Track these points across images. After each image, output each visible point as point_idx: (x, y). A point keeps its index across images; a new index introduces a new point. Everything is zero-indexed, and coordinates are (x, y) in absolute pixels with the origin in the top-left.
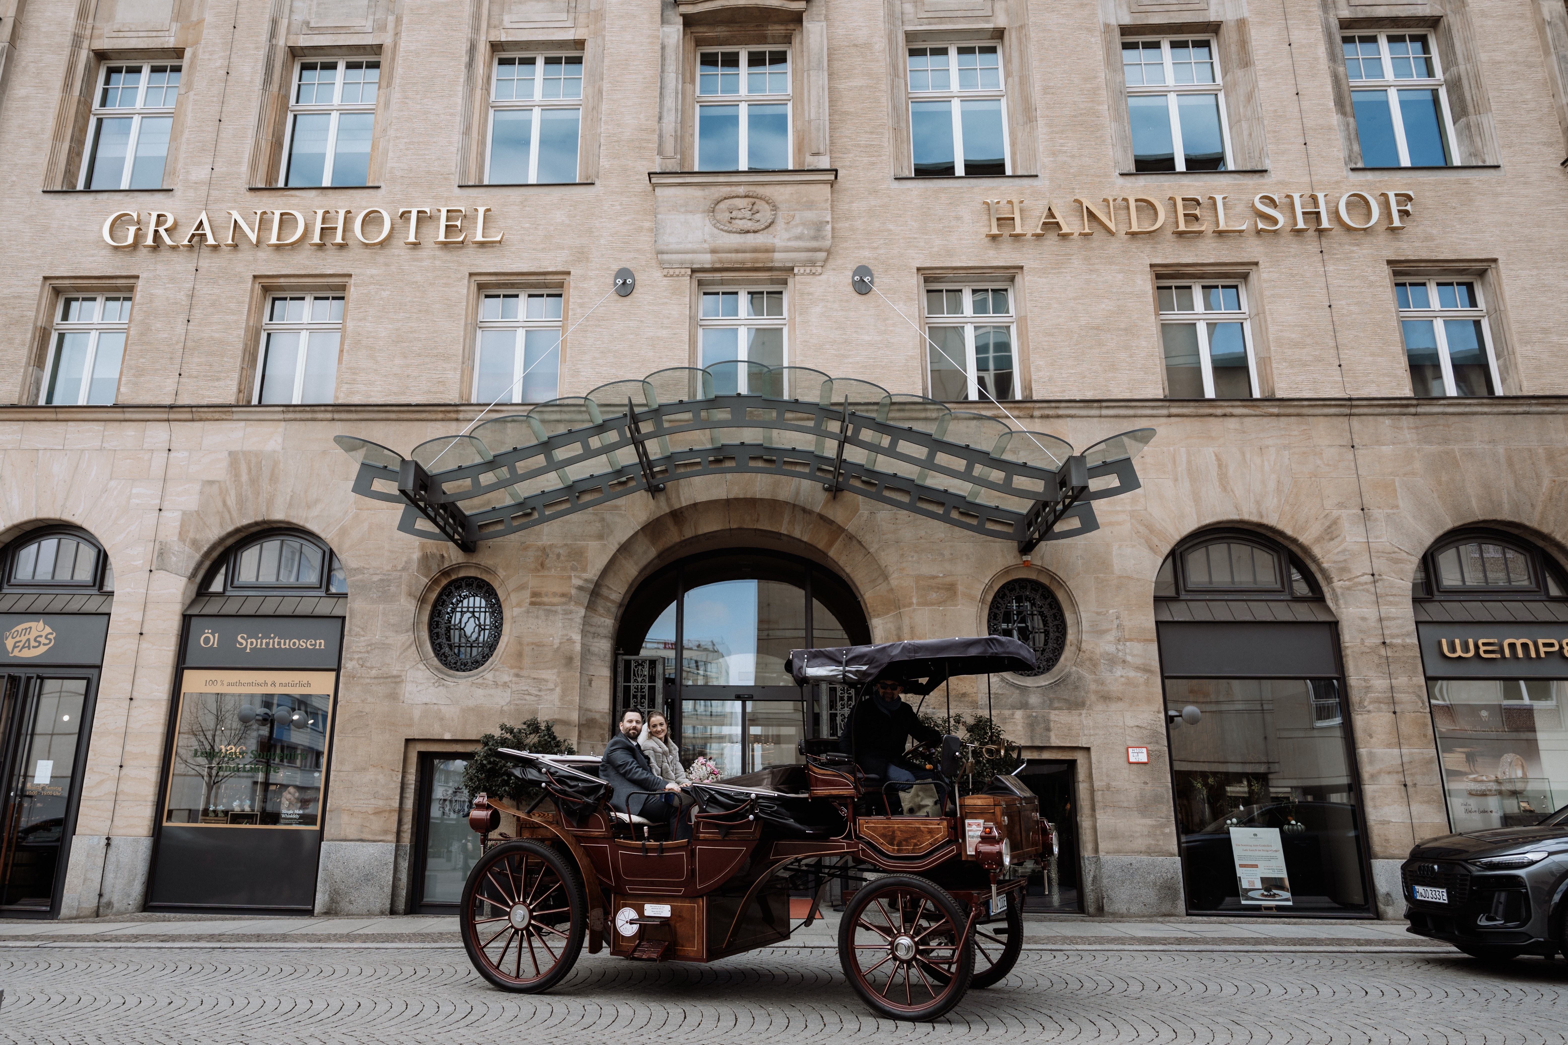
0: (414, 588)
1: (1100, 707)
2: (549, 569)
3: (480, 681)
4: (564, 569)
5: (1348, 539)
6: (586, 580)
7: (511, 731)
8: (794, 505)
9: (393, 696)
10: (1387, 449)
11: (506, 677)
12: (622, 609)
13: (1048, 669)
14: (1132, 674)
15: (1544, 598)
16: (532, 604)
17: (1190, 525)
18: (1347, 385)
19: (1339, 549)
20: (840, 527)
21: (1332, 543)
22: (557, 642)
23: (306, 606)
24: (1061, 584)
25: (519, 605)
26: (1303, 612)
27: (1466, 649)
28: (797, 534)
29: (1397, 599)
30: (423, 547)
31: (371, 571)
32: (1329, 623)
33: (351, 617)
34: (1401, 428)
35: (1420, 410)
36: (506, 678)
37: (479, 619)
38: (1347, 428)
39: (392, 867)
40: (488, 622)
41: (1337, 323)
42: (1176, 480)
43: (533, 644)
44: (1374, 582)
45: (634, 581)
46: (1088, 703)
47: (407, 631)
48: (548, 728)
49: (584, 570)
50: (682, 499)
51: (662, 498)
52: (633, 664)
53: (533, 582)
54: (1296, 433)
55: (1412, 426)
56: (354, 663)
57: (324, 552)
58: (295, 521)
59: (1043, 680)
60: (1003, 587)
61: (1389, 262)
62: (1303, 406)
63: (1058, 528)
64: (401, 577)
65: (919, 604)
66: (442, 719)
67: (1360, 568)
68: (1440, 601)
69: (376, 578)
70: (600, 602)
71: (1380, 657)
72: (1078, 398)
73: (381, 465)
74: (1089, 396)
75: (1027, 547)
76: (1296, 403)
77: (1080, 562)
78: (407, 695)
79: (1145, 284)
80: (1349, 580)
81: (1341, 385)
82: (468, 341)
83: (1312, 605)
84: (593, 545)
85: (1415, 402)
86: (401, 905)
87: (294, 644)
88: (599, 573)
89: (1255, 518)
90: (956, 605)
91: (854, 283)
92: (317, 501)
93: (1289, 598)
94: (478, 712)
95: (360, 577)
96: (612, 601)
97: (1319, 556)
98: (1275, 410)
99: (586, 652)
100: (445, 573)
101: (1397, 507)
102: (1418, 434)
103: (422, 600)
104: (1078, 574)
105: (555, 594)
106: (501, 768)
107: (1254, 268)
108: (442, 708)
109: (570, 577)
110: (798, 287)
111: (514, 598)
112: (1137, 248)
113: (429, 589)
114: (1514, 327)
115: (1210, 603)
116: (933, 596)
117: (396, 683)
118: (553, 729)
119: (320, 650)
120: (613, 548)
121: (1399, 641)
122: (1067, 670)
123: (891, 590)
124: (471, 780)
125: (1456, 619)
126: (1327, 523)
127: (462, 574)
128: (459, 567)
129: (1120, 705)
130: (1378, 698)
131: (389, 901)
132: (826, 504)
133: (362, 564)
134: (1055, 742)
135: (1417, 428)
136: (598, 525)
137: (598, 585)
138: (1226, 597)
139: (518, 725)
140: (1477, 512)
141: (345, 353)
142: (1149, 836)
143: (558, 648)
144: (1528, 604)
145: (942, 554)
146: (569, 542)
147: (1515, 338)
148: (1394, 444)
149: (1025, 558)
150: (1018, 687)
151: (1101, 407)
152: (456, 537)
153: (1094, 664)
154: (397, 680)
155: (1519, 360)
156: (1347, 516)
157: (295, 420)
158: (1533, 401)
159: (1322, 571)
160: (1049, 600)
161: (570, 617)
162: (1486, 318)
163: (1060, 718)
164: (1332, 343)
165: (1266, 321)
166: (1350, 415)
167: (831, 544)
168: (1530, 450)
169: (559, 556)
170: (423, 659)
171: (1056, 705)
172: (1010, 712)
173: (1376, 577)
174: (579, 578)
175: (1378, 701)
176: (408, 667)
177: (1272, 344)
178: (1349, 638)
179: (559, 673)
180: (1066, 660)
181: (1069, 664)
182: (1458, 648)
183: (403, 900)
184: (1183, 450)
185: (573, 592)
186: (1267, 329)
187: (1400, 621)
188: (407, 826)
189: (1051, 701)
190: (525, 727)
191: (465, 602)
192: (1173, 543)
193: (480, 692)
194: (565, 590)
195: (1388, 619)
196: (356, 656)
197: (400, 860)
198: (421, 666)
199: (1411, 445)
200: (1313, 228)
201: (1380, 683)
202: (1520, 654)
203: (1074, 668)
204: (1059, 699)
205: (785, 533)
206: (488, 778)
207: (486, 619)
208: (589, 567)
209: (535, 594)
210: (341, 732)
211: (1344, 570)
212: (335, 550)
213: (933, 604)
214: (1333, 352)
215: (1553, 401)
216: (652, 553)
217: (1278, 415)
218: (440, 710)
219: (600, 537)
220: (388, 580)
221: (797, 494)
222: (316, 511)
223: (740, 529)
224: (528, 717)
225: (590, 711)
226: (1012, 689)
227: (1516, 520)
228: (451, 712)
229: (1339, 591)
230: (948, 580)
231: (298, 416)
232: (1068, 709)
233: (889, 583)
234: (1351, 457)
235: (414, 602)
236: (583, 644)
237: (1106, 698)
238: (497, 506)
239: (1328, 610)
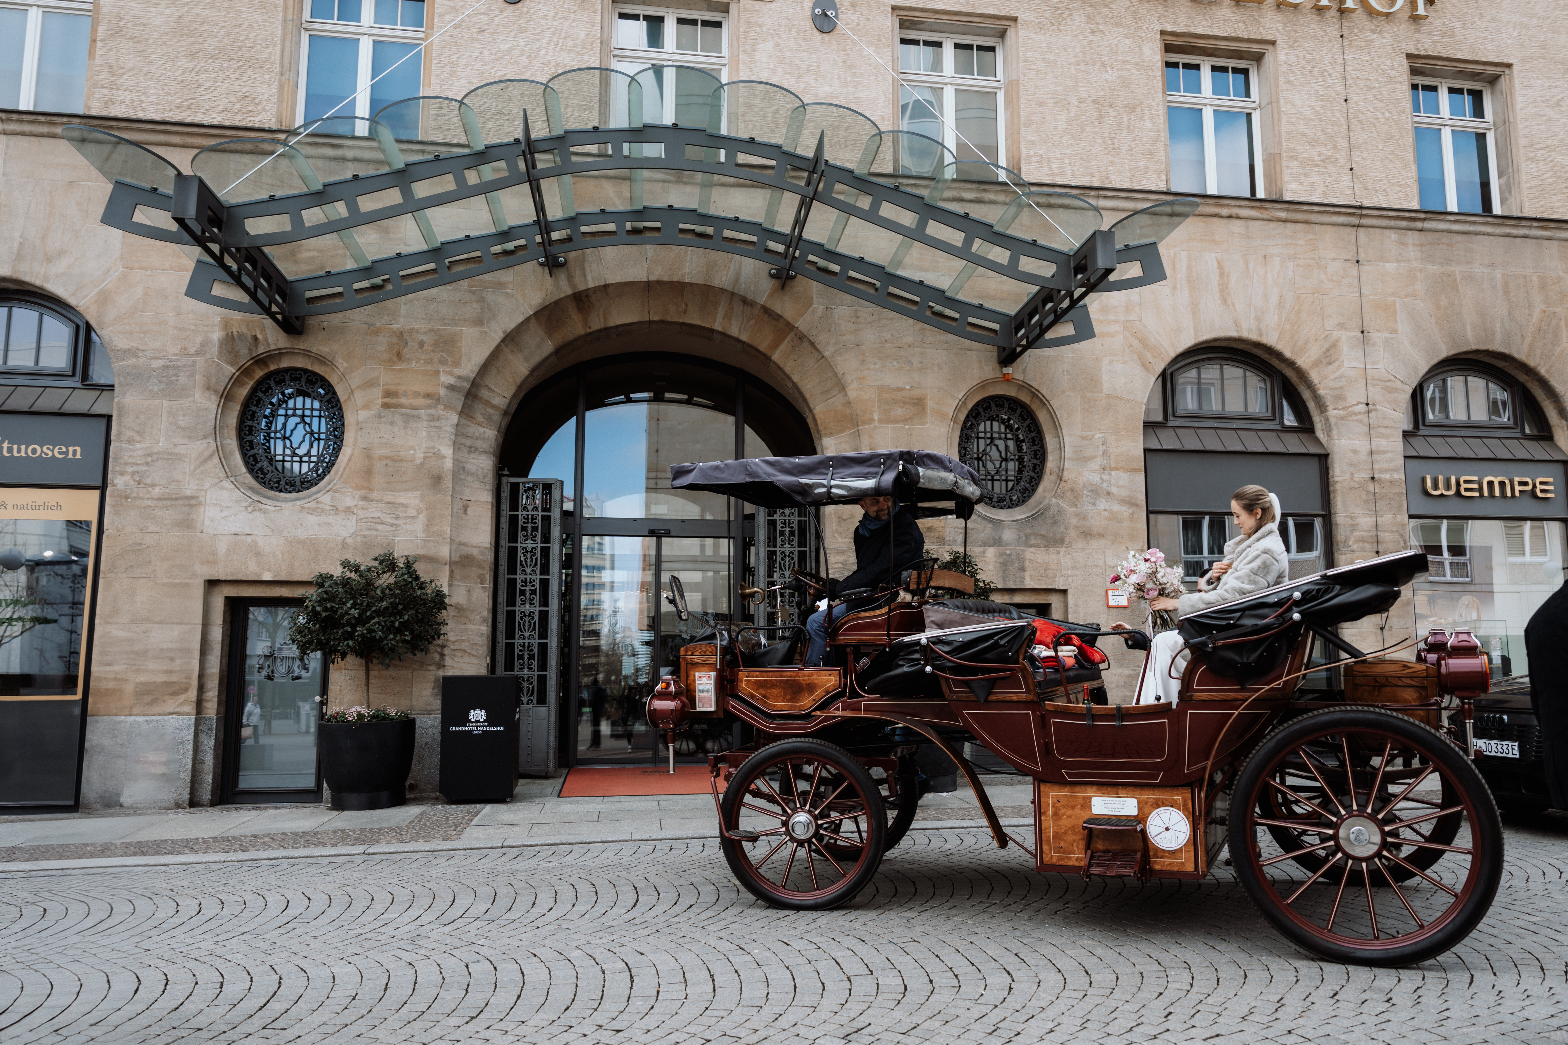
0: (214, 380)
1: (1080, 544)
2: (408, 361)
3: (313, 505)
4: (429, 362)
5: (1346, 364)
6: (459, 378)
7: (356, 569)
8: (733, 294)
9: (187, 524)
10: (1391, 267)
11: (349, 500)
12: (507, 420)
13: (1022, 501)
14: (1116, 507)
15: (1519, 435)
16: (385, 405)
17: (1187, 341)
18: (1357, 192)
19: (1336, 375)
20: (788, 324)
21: (1330, 367)
22: (419, 457)
23: (50, 400)
24: (1044, 403)
25: (366, 407)
26: (1294, 443)
27: (1448, 487)
28: (734, 331)
29: (1388, 431)
30: (226, 324)
31: (149, 354)
32: (1319, 456)
33: (120, 416)
34: (1406, 245)
35: (1427, 225)
36: (349, 502)
37: (310, 425)
38: (1354, 240)
39: (190, 746)
40: (323, 429)
41: (1352, 120)
42: (1175, 288)
43: (386, 458)
44: (1368, 412)
45: (523, 382)
46: (1067, 539)
47: (205, 437)
48: (408, 565)
49: (457, 364)
50: (589, 278)
51: (562, 276)
52: (521, 489)
53: (386, 378)
54: (1302, 242)
55: (1417, 242)
56: (127, 478)
57: (78, 327)
58: (27, 279)
59: (1019, 514)
60: (977, 405)
61: (1409, 56)
62: (1312, 212)
63: (1049, 335)
64: (194, 364)
65: (881, 421)
66: (259, 554)
67: (1355, 396)
68: (1424, 436)
69: (156, 364)
70: (479, 407)
71: (1368, 492)
72: (1074, 184)
73: (148, 186)
74: (1085, 182)
75: (1008, 357)
76: (1305, 207)
77: (1066, 378)
78: (207, 522)
79: (1154, 55)
80: (1344, 409)
81: (1351, 191)
82: (288, 44)
83: (1302, 436)
84: (469, 332)
85: (1422, 216)
86: (206, 793)
87: (34, 451)
88: (476, 369)
89: (1254, 337)
90: (924, 424)
91: (814, 17)
92: (61, 253)
93: (1278, 427)
94: (310, 545)
95: (132, 361)
96: (494, 407)
97: (1316, 381)
98: (1283, 215)
99: (459, 469)
100: (260, 361)
101: (1395, 331)
102: (1422, 252)
103: (227, 397)
104: (1064, 392)
105: (416, 394)
106: (343, 616)
107: (1270, 47)
108: (259, 540)
109: (437, 373)
110: (743, 15)
111: (360, 397)
112: (1148, 9)
113: (235, 383)
114: (1522, 142)
115: (1198, 431)
116: (899, 411)
117: (190, 506)
118: (416, 566)
119: (74, 460)
120: (498, 337)
121: (1387, 476)
122: (1046, 501)
123: (849, 403)
124: (300, 632)
125: (1442, 455)
126: (1326, 346)
127: (285, 364)
128: (280, 354)
129: (1102, 542)
130: (1363, 537)
131: (187, 790)
132: (772, 295)
133: (134, 345)
134: (1029, 583)
135: (1421, 245)
136: (476, 306)
137: (475, 384)
138: (1216, 425)
139: (366, 562)
140: (1471, 340)
141: (99, 44)
142: (1124, 687)
143: (422, 465)
144: (1506, 442)
145: (910, 363)
146: (436, 327)
147: (1522, 152)
148: (1398, 261)
149: (1005, 370)
150: (991, 521)
151: (1098, 197)
152: (274, 309)
153: (1076, 495)
154: (192, 502)
155: (1524, 178)
156: (1347, 337)
157: (22, 134)
158: (1535, 224)
159: (1317, 398)
160: (1028, 422)
161: (437, 424)
162: (1492, 131)
163: (1035, 556)
164: (1345, 143)
165: (1279, 112)
166: (1359, 226)
167: (776, 345)
168: (1525, 277)
169: (421, 344)
170: (230, 474)
171: (1033, 541)
172: (981, 549)
173: (1371, 406)
174: (451, 374)
175: (1362, 540)
176: (207, 485)
177: (1284, 139)
178: (1339, 472)
179: (423, 495)
180: (1045, 491)
181: (1048, 495)
182: (1441, 485)
183: (209, 788)
184: (1184, 254)
185: (442, 392)
186: (1280, 120)
187: (1389, 455)
188: (212, 693)
189: (1027, 537)
190: (376, 563)
191: (291, 403)
192: (1168, 360)
193: (313, 519)
194: (430, 389)
195: (1380, 452)
196: (130, 469)
197: (203, 738)
198: (227, 484)
199: (1415, 264)
200: (1336, 7)
201: (1365, 521)
202: (1497, 493)
203: (1054, 500)
204: (1036, 535)
205: (719, 329)
206: (323, 629)
207: (321, 425)
208: (464, 360)
209: (388, 394)
210: (110, 571)
211: (1339, 398)
212: (93, 323)
213: (897, 421)
214: (1346, 153)
215: (1552, 225)
216: (548, 347)
217: (1285, 221)
218: (256, 543)
219: (479, 322)
220: (175, 368)
221: (737, 279)
222: (60, 266)
223: (662, 322)
224: (380, 551)
225: (465, 545)
226: (985, 523)
227: (1506, 351)
228: (272, 545)
229: (1333, 421)
230: (917, 393)
231: (27, 128)
232: (1046, 546)
233: (846, 394)
234: (1355, 273)
235: (215, 399)
236: (455, 460)
237: (1087, 534)
238: (333, 271)
239: (1318, 441)
